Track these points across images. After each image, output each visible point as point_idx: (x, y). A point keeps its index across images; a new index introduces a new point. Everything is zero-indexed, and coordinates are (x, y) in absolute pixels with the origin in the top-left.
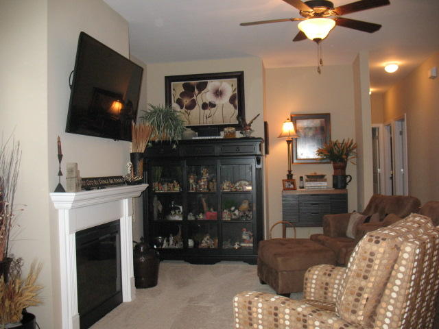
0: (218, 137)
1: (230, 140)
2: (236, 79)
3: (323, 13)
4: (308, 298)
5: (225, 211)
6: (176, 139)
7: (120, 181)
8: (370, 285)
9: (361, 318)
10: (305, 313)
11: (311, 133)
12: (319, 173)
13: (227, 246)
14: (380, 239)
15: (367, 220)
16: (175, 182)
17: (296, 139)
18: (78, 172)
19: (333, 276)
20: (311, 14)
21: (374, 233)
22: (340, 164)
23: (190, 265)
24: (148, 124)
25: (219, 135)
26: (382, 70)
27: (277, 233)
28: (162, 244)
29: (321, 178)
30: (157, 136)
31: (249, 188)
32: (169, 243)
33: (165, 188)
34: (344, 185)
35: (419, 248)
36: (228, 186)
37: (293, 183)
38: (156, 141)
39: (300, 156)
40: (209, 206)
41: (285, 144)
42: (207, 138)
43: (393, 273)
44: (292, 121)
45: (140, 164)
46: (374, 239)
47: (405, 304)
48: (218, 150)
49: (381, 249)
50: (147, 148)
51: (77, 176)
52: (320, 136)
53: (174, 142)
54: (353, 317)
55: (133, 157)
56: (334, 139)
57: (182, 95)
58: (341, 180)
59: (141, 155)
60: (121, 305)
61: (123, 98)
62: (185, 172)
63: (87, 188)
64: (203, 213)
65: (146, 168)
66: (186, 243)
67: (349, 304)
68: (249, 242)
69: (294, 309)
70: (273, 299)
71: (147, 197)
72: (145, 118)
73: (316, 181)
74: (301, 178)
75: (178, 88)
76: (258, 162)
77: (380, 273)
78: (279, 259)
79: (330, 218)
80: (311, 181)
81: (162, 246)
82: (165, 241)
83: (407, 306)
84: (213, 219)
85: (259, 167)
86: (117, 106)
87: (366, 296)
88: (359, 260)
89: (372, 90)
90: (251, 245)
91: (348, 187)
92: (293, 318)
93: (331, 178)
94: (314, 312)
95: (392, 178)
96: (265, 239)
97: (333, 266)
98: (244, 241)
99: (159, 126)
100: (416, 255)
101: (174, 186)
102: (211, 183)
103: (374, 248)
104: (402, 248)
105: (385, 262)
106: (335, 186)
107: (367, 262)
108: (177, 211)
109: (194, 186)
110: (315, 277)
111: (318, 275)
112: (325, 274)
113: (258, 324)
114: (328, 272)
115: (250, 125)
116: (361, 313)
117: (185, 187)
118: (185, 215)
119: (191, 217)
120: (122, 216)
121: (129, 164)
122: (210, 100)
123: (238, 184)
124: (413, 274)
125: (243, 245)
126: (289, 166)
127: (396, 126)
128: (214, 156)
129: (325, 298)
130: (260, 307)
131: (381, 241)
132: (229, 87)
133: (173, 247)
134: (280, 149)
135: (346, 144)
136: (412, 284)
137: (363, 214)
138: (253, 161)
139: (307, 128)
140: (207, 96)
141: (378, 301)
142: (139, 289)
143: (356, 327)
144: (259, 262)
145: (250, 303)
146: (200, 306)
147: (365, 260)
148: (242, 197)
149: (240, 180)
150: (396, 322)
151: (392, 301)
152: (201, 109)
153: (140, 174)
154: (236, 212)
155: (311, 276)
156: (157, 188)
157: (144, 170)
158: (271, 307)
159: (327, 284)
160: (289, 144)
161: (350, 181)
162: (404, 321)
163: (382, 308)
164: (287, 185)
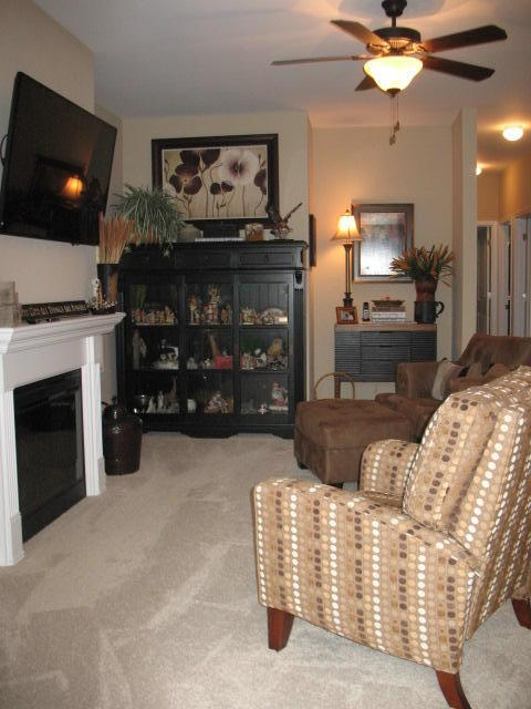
0: (235, 239)
1: (256, 243)
2: (265, 146)
3: (404, 48)
4: (366, 489)
5: (245, 355)
6: (169, 240)
7: (82, 308)
8: (453, 469)
9: (438, 517)
10: (359, 509)
11: (382, 236)
12: (394, 298)
13: (248, 409)
14: (468, 404)
15: (464, 373)
16: (167, 308)
17: (359, 243)
18: (16, 295)
19: (404, 456)
20: (386, 50)
21: (461, 395)
22: (425, 284)
23: (189, 438)
24: (125, 218)
25: (238, 236)
26: (498, 137)
27: (325, 391)
28: (146, 406)
29: (397, 305)
30: (140, 235)
31: (284, 320)
32: (158, 405)
33: (151, 319)
34: (433, 317)
35: (524, 417)
36: (251, 317)
37: (353, 313)
38: (138, 243)
39: (364, 271)
40: (220, 348)
41: (342, 250)
42: (222, 240)
43: (486, 452)
44: (353, 214)
45: (112, 283)
46: (461, 404)
47: (500, 498)
48: (234, 259)
49: (470, 419)
50: (124, 256)
51: (15, 303)
52: (397, 240)
53: (166, 245)
54: (427, 516)
55: (102, 270)
56: (418, 246)
57: (179, 170)
58: (427, 310)
59: (114, 267)
60: (83, 501)
61: (85, 173)
62: (183, 294)
63: (31, 320)
64: (211, 358)
65: (122, 287)
66: (183, 405)
67: (421, 497)
68: (282, 404)
69: (342, 504)
70: (312, 490)
71: (123, 334)
72: (120, 208)
73: (388, 310)
74: (366, 304)
75: (173, 159)
76: (299, 278)
77: (466, 452)
78: (327, 431)
79: (408, 369)
80: (380, 310)
81: (146, 409)
82: (151, 403)
83: (503, 500)
84: (226, 368)
85: (300, 286)
86: (74, 185)
87: (446, 485)
88: (437, 433)
89: (480, 168)
90: (286, 409)
91: (438, 321)
92: (342, 517)
93: (413, 305)
94: (371, 508)
95: (508, 307)
96: (308, 400)
97: (405, 442)
98: (274, 402)
99: (142, 220)
100: (519, 427)
101: (165, 315)
102: (224, 311)
103: (460, 416)
104: (499, 417)
105: (474, 436)
106: (418, 318)
107: (449, 437)
108: (170, 355)
109: (197, 316)
110: (378, 458)
111: (382, 455)
112: (392, 454)
113: (290, 525)
114: (397, 451)
115: (286, 221)
116: (438, 509)
117: (182, 315)
118: (182, 361)
119: (192, 365)
120: (84, 363)
121: (95, 282)
122: (225, 180)
123: (266, 313)
124: (513, 454)
125: (272, 408)
126: (348, 287)
127: (519, 226)
128: (228, 269)
129: (392, 489)
130: (293, 501)
131: (470, 407)
132: (253, 159)
133: (164, 411)
134: (332, 259)
135: (437, 253)
136: (512, 468)
137: (459, 363)
138: (290, 277)
139: (377, 226)
140: (219, 172)
141: (464, 493)
142: (111, 477)
143: (432, 529)
144: (296, 434)
145: (279, 494)
146: (205, 503)
147: (446, 433)
148: (273, 333)
149: (269, 307)
150: (486, 522)
151: (482, 493)
152: (211, 196)
153: (113, 298)
154: (264, 357)
155: (371, 457)
156: (138, 318)
157: (119, 289)
158: (309, 501)
159: (395, 468)
160: (347, 251)
161: (441, 312)
162: (498, 520)
163: (468, 502)
164: (343, 316)
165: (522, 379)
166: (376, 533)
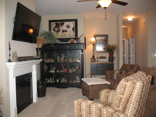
0: (68, 43)
1: (72, 43)
2: (75, 22)
4: (101, 101)
5: (70, 69)
6: (52, 43)
7: (32, 58)
8: (125, 97)
9: (121, 109)
10: (101, 107)
11: (101, 42)
12: (104, 56)
13: (71, 82)
14: (128, 80)
15: (121, 73)
16: (52, 58)
17: (96, 44)
18: (16, 55)
19: (110, 93)
21: (126, 78)
22: (111, 53)
24: (42, 37)
25: (68, 42)
26: (127, 20)
28: (47, 81)
29: (104, 58)
30: (46, 42)
31: (79, 61)
32: (50, 81)
33: (48, 61)
36: (71, 60)
37: (95, 60)
38: (45, 43)
39: (97, 50)
40: (64, 68)
42: (65, 43)
43: (133, 92)
44: (94, 37)
45: (39, 52)
46: (126, 80)
47: (137, 104)
48: (68, 47)
49: (129, 84)
50: (42, 46)
51: (16, 56)
53: (52, 44)
54: (118, 109)
55: (37, 49)
56: (109, 44)
57: (55, 27)
58: (111, 59)
59: (40, 49)
60: (32, 103)
61: (34, 28)
62: (56, 55)
63: (20, 61)
64: (62, 70)
65: (42, 53)
66: (56, 81)
67: (116, 104)
69: (96, 106)
70: (89, 102)
71: (42, 64)
72: (41, 35)
73: (103, 59)
74: (97, 58)
75: (53, 25)
76: (82, 52)
77: (128, 92)
79: (108, 72)
80: (101, 59)
82: (48, 80)
84: (66, 72)
85: (83, 53)
86: (31, 31)
87: (123, 101)
88: (120, 88)
89: (123, 27)
90: (79, 81)
91: (114, 61)
92: (96, 109)
94: (104, 106)
95: (129, 58)
97: (110, 90)
98: (77, 80)
99: (46, 38)
100: (141, 86)
101: (52, 60)
102: (65, 59)
103: (126, 83)
105: (130, 88)
106: (109, 60)
107: (124, 89)
108: (53, 69)
109: (59, 60)
111: (104, 93)
112: (107, 92)
113: (83, 111)
114: (108, 92)
115: (79, 38)
116: (121, 107)
117: (56, 60)
118: (56, 71)
119: (58, 71)
120: (33, 71)
121: (35, 52)
123: (75, 60)
124: (140, 93)
125: (76, 81)
126: (93, 53)
127: (131, 40)
128: (66, 49)
129: (107, 101)
130: (84, 105)
132: (72, 24)
133: (51, 82)
134: (90, 47)
135: (114, 46)
136: (139, 96)
138: (80, 51)
139: (100, 40)
140: (64, 28)
141: (127, 103)
142: (39, 98)
143: (119, 112)
144: (82, 88)
145: (80, 103)
146: (61, 104)
147: (123, 88)
148: (76, 64)
149: (75, 58)
150: (133, 110)
151: (132, 103)
152: (62, 33)
153: (40, 56)
154: (74, 70)
155: (102, 93)
156: (46, 61)
157: (41, 54)
158: (88, 105)
159: (108, 96)
160: (93, 45)
161: (115, 59)
162: (136, 110)
163: (128, 105)
164: (92, 60)
165: (140, 74)
166: (105, 113)
